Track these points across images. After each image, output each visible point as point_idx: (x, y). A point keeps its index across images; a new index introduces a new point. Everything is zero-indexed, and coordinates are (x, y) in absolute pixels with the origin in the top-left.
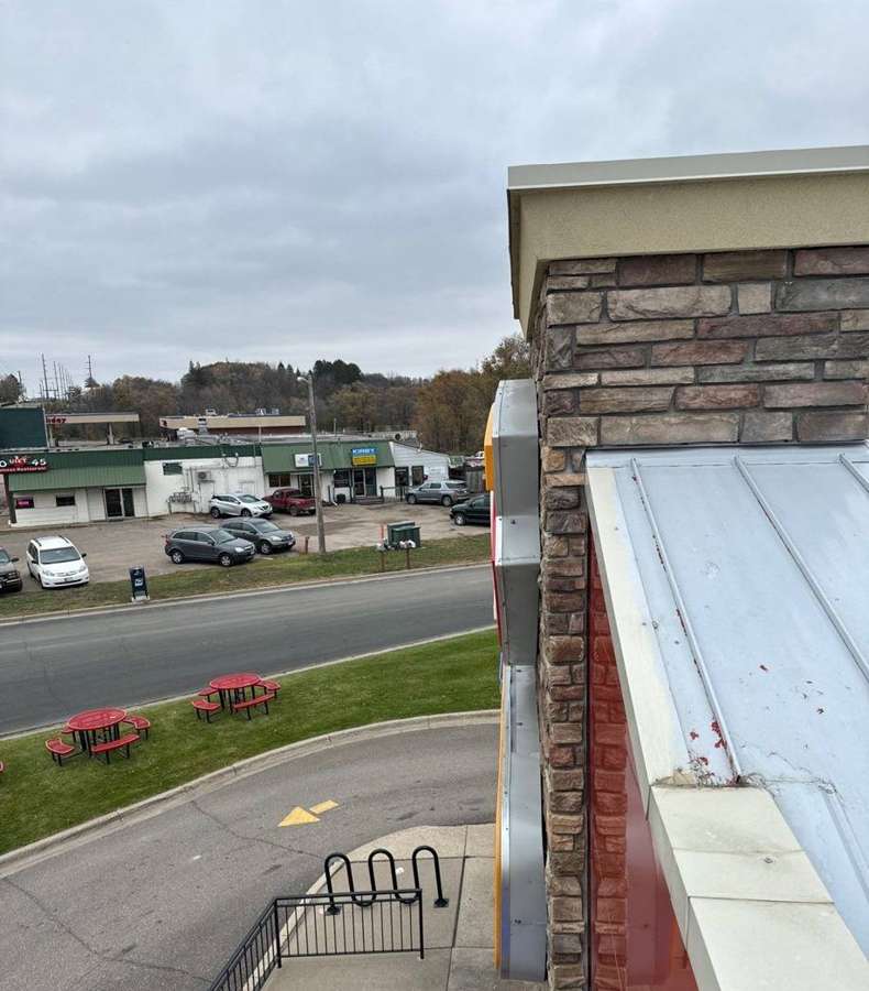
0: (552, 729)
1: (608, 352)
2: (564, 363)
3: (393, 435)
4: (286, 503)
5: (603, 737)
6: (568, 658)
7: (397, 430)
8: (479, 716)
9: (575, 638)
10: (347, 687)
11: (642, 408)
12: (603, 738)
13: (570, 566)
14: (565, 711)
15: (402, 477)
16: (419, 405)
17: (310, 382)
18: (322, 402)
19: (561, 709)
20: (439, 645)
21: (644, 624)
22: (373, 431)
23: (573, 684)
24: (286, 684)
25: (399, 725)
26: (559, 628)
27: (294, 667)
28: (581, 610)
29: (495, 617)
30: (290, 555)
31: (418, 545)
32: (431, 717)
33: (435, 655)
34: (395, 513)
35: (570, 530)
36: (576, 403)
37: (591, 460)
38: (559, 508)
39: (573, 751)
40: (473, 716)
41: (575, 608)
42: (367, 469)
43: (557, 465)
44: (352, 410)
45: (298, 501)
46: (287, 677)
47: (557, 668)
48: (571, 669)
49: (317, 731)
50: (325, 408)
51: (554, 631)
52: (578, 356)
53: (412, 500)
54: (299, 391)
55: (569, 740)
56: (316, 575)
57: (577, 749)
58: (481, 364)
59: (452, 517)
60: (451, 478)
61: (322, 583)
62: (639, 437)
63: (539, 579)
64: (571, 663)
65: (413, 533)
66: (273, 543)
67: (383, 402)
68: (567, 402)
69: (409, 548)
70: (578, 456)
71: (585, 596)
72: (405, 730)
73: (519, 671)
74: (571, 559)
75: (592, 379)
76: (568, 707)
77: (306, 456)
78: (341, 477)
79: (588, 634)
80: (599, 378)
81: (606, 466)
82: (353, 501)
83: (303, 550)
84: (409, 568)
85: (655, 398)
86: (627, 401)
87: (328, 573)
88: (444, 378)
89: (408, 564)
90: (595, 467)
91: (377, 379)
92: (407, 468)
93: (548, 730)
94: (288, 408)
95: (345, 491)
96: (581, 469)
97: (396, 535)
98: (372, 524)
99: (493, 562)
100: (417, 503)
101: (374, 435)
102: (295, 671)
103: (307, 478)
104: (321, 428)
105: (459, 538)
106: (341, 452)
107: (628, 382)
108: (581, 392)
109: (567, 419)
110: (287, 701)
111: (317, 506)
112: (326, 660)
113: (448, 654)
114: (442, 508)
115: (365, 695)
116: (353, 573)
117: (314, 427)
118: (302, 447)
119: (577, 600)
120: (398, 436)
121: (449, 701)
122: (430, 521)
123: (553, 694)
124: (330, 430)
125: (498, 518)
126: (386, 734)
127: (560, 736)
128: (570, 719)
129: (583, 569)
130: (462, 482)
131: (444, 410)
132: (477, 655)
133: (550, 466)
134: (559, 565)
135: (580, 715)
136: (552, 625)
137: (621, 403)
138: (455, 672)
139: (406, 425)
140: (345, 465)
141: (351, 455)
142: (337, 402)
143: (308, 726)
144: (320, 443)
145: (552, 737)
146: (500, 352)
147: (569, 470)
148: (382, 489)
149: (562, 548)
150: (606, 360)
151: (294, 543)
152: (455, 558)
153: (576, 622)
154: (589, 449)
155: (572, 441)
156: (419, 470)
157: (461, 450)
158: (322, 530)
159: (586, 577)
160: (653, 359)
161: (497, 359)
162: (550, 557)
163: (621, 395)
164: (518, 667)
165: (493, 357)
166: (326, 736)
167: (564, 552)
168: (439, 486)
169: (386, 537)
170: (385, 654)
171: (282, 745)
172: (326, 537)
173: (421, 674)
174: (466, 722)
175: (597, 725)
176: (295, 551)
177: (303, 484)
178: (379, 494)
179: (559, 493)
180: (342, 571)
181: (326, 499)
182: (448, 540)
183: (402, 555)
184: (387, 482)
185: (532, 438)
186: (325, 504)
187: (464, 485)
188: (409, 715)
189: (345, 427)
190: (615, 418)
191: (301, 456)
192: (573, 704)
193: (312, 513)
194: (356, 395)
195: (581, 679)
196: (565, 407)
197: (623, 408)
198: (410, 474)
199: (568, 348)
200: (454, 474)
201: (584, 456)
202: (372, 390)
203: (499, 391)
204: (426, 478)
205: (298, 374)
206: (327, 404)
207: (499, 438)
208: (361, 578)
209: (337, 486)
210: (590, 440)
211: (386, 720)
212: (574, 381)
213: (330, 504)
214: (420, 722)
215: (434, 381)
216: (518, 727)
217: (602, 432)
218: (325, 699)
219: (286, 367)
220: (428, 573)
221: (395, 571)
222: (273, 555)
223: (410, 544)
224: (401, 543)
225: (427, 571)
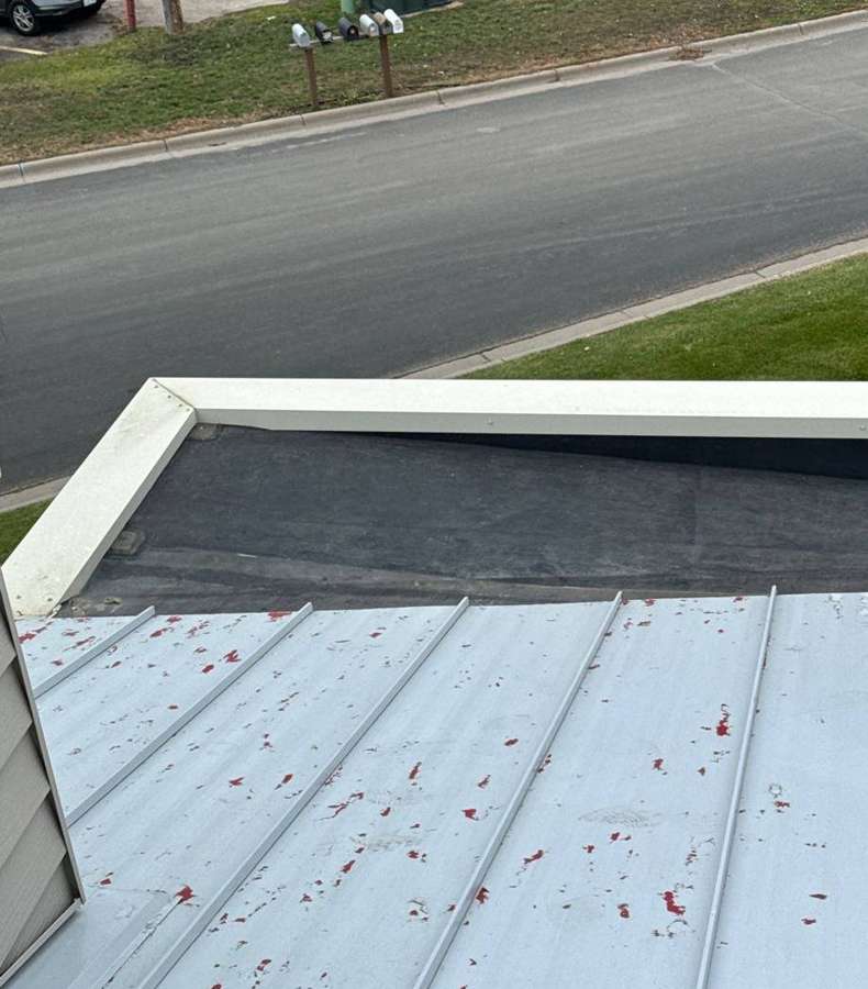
56: (132, 120)
69: (383, 36)
84: (390, 92)
87: (170, 110)
116: (234, 113)
152: (529, 51)
180: (209, 103)
208: (252, 133)
220: (442, 107)
221: (347, 104)
222: (45, 39)
223: (387, 24)
224: (366, 20)
225: (440, 100)
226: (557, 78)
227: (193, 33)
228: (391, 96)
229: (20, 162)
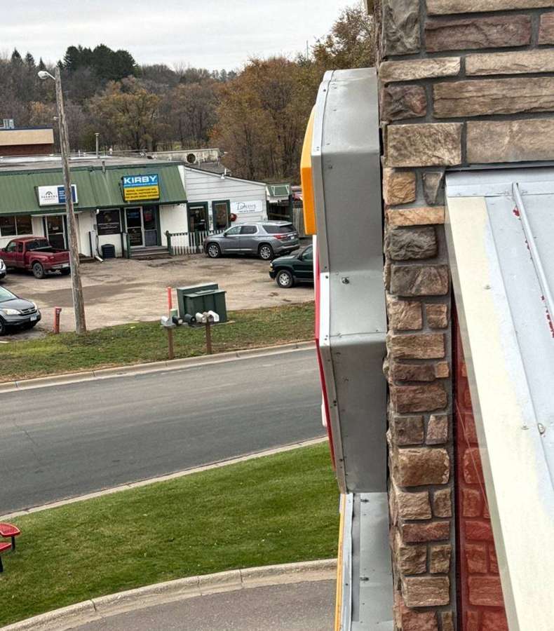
0: (404, 585)
1: (473, 25)
2: (410, 42)
3: (184, 155)
4: (26, 258)
5: (479, 595)
6: (425, 481)
7: (191, 147)
8: (316, 568)
9: (434, 451)
10: (120, 530)
11: (527, 106)
12: (478, 598)
13: (427, 344)
14: (423, 559)
15: (197, 218)
16: (221, 111)
17: (57, 78)
18: (77, 109)
19: (418, 556)
20: (257, 465)
21: (525, 428)
22: (154, 149)
23: (434, 518)
24: (27, 529)
25: (198, 584)
26: (413, 436)
27: (39, 502)
28: (444, 409)
29: (325, 422)
30: (34, 336)
31: (223, 317)
32: (244, 571)
33: (250, 480)
34: (188, 270)
35: (424, 291)
36: (429, 102)
37: (454, 186)
38: (408, 259)
39: (437, 618)
40: (305, 569)
41: (434, 407)
42: (146, 208)
43: (402, 195)
44: (124, 118)
45: (43, 256)
46: (31, 516)
47: (410, 495)
48: (430, 497)
49: (76, 594)
50: (82, 117)
51: (405, 440)
52: (431, 31)
53: (213, 252)
54: (43, 93)
55: (430, 601)
56: (72, 365)
57: (443, 614)
58: (312, 50)
59: (273, 275)
60: (271, 218)
61: (83, 376)
62: (522, 150)
63: (385, 366)
64: (430, 488)
65: (215, 300)
66: (8, 319)
67: (169, 108)
68: (416, 101)
69: (209, 322)
70: (434, 181)
71: (449, 388)
72: (208, 590)
73: (366, 501)
74: (428, 334)
75: (452, 65)
76: (428, 553)
77: (54, 189)
78: (107, 219)
79: (455, 445)
80: (463, 63)
81: (475, 195)
82: (125, 255)
83: (52, 327)
84: (210, 352)
85: (545, 92)
86: (505, 97)
87: (91, 361)
88: (258, 70)
89: (209, 346)
90: (460, 195)
91: (159, 73)
92: (205, 204)
93: (399, 588)
94: (29, 117)
95: (113, 240)
96: (439, 201)
97: (190, 304)
98: (155, 289)
99: (317, 341)
100: (221, 255)
101: (155, 155)
102: (44, 508)
103: (56, 222)
104: (76, 146)
105: (283, 307)
106: (107, 181)
107: (506, 68)
108: (435, 86)
109: (415, 126)
110: (30, 551)
111: (72, 263)
112: (87, 491)
113: (269, 478)
114: (257, 263)
115: (146, 541)
116: (128, 361)
117: (65, 146)
118: (47, 175)
119: (437, 395)
120: (191, 158)
121: (271, 547)
122: (242, 281)
123: (405, 534)
124: (91, 149)
125: (323, 275)
126: (177, 599)
127: (416, 596)
128: (432, 571)
129: (445, 348)
130: (287, 223)
131: (259, 117)
132: (311, 478)
133: (392, 195)
134: (409, 342)
135: (446, 564)
136: (401, 433)
137: (495, 101)
138: (279, 505)
139: (204, 140)
140: (112, 201)
141: (121, 186)
142: (100, 108)
143: (62, 589)
144: (73, 169)
145: (405, 597)
146: (341, 30)
147: (421, 202)
148: (168, 235)
149: (414, 319)
150: (471, 38)
151: (39, 318)
152: (278, 337)
153: (437, 427)
154: (450, 170)
155: (424, 158)
156: (222, 207)
157: (285, 176)
158: (80, 297)
159: (450, 359)
160: (541, 34)
161: (335, 39)
162: (397, 331)
163: (495, 89)
164: (363, 496)
165: (329, 37)
166: (89, 602)
167: (417, 324)
168: (253, 230)
169: (176, 307)
170: (176, 480)
171: (23, 618)
172: (87, 309)
173: (227, 510)
174: (297, 578)
175: (470, 578)
176: (40, 330)
177: (51, 231)
178: (164, 243)
179: (407, 237)
180: (112, 358)
181: (86, 252)
182: (268, 311)
183: (199, 333)
184: (175, 225)
185: (372, 155)
186: (83, 259)
187: (290, 228)
188: (212, 569)
189: (114, 143)
190: (487, 123)
191: (47, 188)
192: (436, 549)
193: (65, 273)
194: (129, 97)
195: (446, 512)
196: (411, 108)
197: (499, 109)
198: (210, 213)
199: (413, 20)
200: (275, 211)
201: (443, 182)
202: (151, 89)
203: (322, 86)
204: (234, 218)
205: (42, 67)
206: (85, 111)
207: (322, 156)
208: (140, 368)
209: (101, 232)
210: (451, 157)
211: (178, 577)
212: (424, 69)
213: (92, 260)
214: (228, 579)
215: (243, 73)
216: (362, 584)
217: (469, 145)
218: (87, 549)
219: (23, 56)
220: (238, 359)
221: (189, 357)
222: (9, 337)
223: (211, 316)
224: (199, 315)
225: (237, 355)
226: (297, 347)
227: (91, 334)
228: (211, 354)
229: (16, 381)
